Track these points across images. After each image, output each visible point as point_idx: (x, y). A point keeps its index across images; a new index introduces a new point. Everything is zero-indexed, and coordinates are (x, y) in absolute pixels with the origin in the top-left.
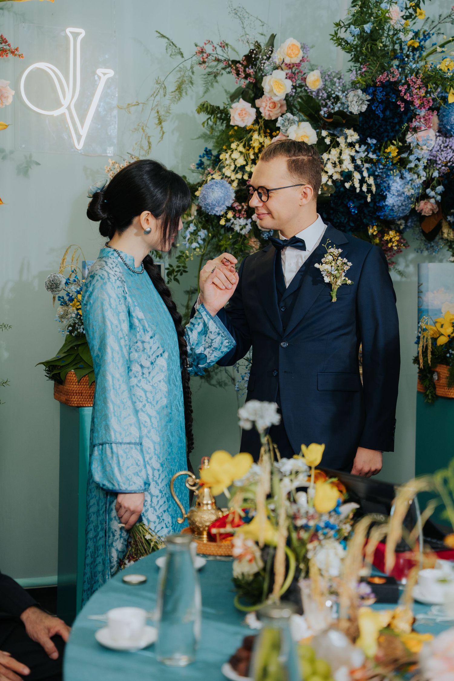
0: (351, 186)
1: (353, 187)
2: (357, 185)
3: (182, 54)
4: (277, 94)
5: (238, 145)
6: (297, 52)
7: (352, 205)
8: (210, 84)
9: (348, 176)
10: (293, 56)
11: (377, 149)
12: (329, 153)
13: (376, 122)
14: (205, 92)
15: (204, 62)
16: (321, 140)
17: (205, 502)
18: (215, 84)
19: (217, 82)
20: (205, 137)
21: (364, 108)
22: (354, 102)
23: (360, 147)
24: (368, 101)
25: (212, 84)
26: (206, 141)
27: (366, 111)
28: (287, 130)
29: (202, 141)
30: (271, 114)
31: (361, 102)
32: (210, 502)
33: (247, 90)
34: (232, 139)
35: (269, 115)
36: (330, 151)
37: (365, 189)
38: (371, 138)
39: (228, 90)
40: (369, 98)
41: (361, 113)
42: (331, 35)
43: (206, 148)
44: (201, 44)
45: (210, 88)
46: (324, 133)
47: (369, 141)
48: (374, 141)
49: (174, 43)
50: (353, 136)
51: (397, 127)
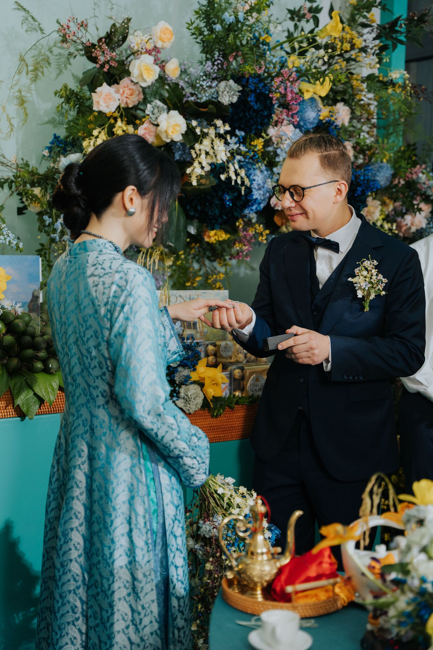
0: (226, 179)
1: (229, 179)
2: (234, 177)
3: (41, 30)
4: (147, 79)
5: (100, 132)
6: (170, 37)
7: (228, 198)
8: (63, 66)
9: (223, 168)
10: (165, 40)
11: (243, 141)
12: (201, 143)
13: (247, 114)
14: (58, 75)
15: (64, 40)
16: (190, 130)
17: (259, 551)
18: (68, 66)
19: (70, 64)
20: (52, 122)
21: (235, 100)
22: (225, 92)
23: (231, 138)
24: (239, 92)
25: (65, 65)
26: (55, 126)
27: (237, 102)
28: (157, 118)
29: (50, 127)
30: (129, 101)
31: (232, 93)
32: (265, 550)
34: (91, 126)
35: (127, 103)
36: (202, 140)
37: (239, 182)
38: (239, 130)
39: (75, 74)
40: (241, 89)
41: (232, 104)
42: (187, 23)
43: (55, 135)
44: (64, 22)
45: (64, 70)
46: (194, 123)
47: (238, 132)
48: (243, 134)
49: (34, 16)
50: (223, 128)
51: (266, 120)
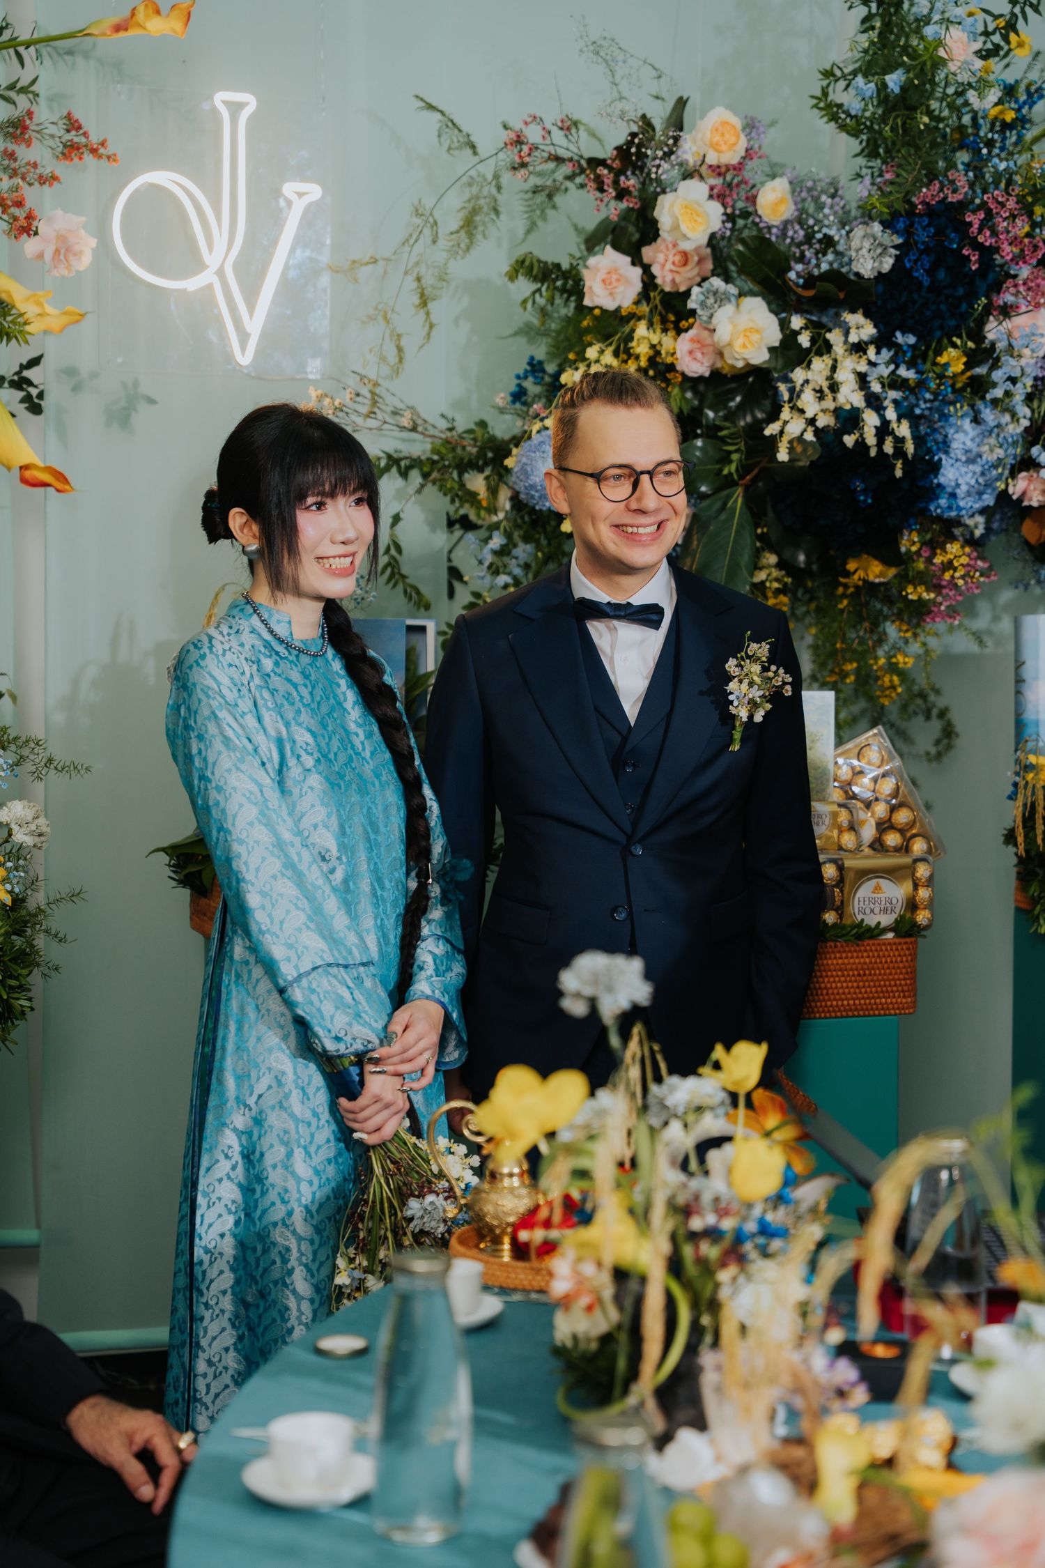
0: (857, 441)
1: (861, 445)
2: (871, 440)
3: (473, 147)
4: (689, 234)
5: (602, 352)
6: (733, 140)
7: (859, 486)
8: (538, 212)
9: (850, 420)
10: (724, 147)
11: (917, 358)
12: (808, 367)
13: (915, 296)
14: (529, 232)
15: (524, 165)
16: (789, 337)
18: (550, 212)
19: (554, 207)
20: (527, 332)
21: (887, 264)
22: (864, 251)
23: (878, 353)
24: (895, 247)
25: (543, 211)
26: (531, 341)
27: (891, 271)
28: (711, 317)
29: (522, 341)
30: (678, 279)
31: (879, 251)
33: (623, 224)
34: (588, 338)
35: (673, 281)
36: (810, 362)
37: (888, 448)
38: (903, 333)
39: (580, 225)
40: (898, 240)
41: (880, 276)
42: (813, 97)
43: (532, 358)
44: (517, 125)
45: (540, 223)
46: (797, 322)
47: (900, 338)
48: (912, 340)
49: (455, 121)
50: (862, 327)
51: (964, 307)
